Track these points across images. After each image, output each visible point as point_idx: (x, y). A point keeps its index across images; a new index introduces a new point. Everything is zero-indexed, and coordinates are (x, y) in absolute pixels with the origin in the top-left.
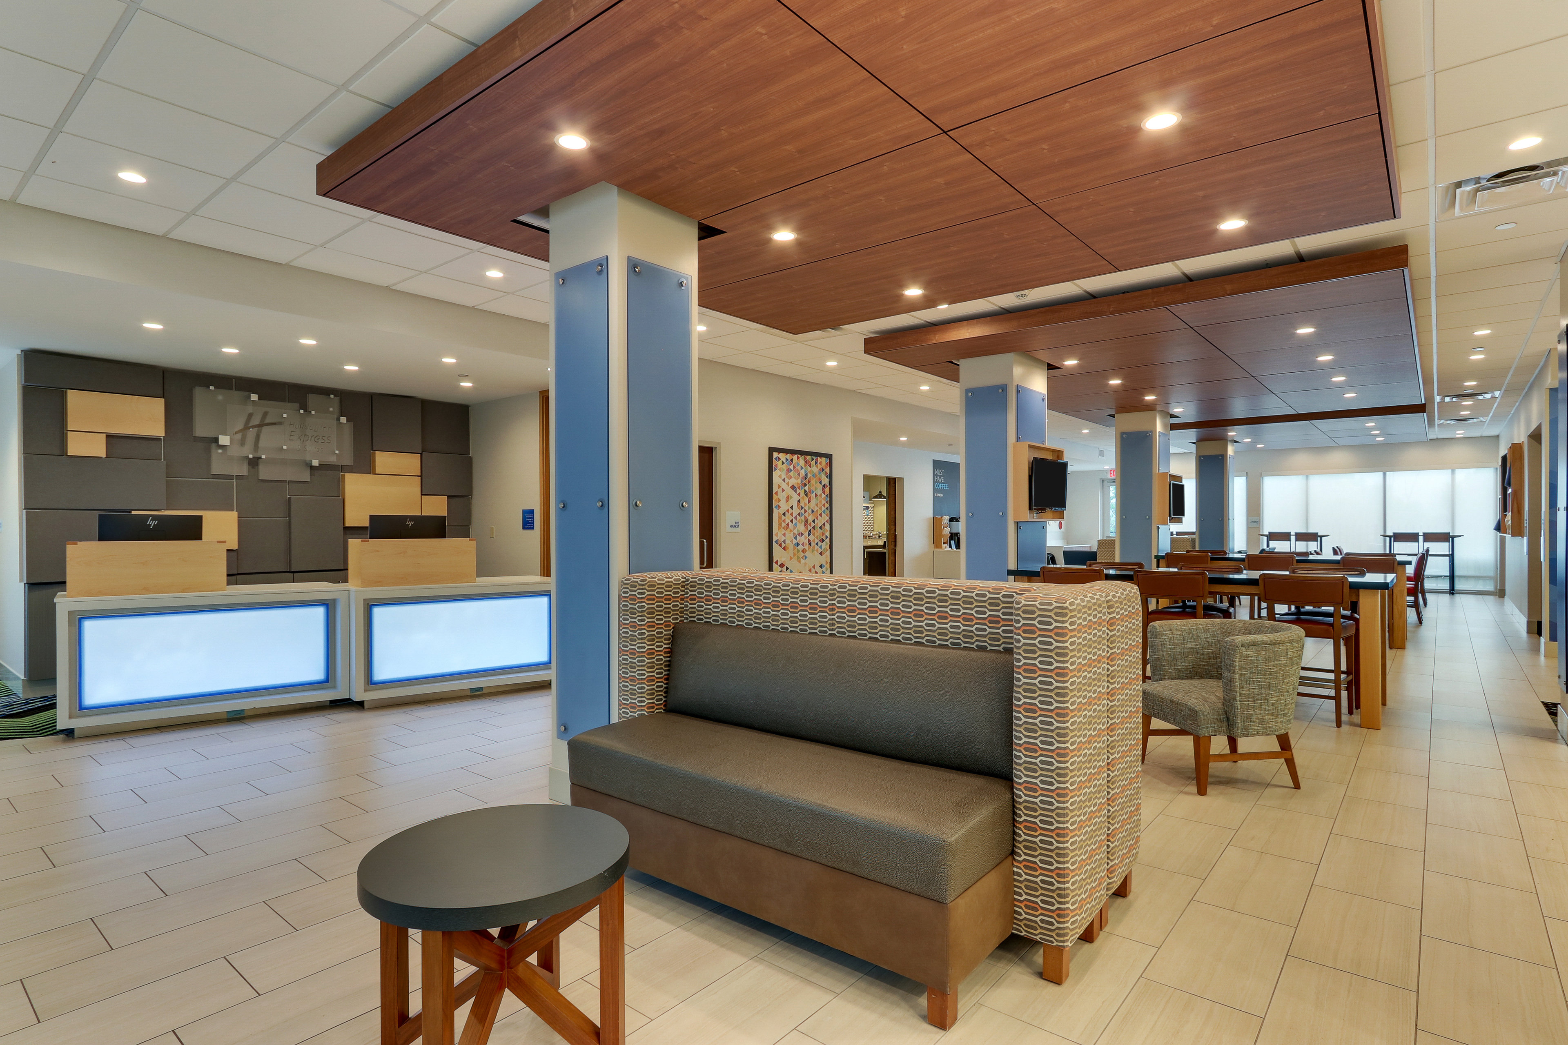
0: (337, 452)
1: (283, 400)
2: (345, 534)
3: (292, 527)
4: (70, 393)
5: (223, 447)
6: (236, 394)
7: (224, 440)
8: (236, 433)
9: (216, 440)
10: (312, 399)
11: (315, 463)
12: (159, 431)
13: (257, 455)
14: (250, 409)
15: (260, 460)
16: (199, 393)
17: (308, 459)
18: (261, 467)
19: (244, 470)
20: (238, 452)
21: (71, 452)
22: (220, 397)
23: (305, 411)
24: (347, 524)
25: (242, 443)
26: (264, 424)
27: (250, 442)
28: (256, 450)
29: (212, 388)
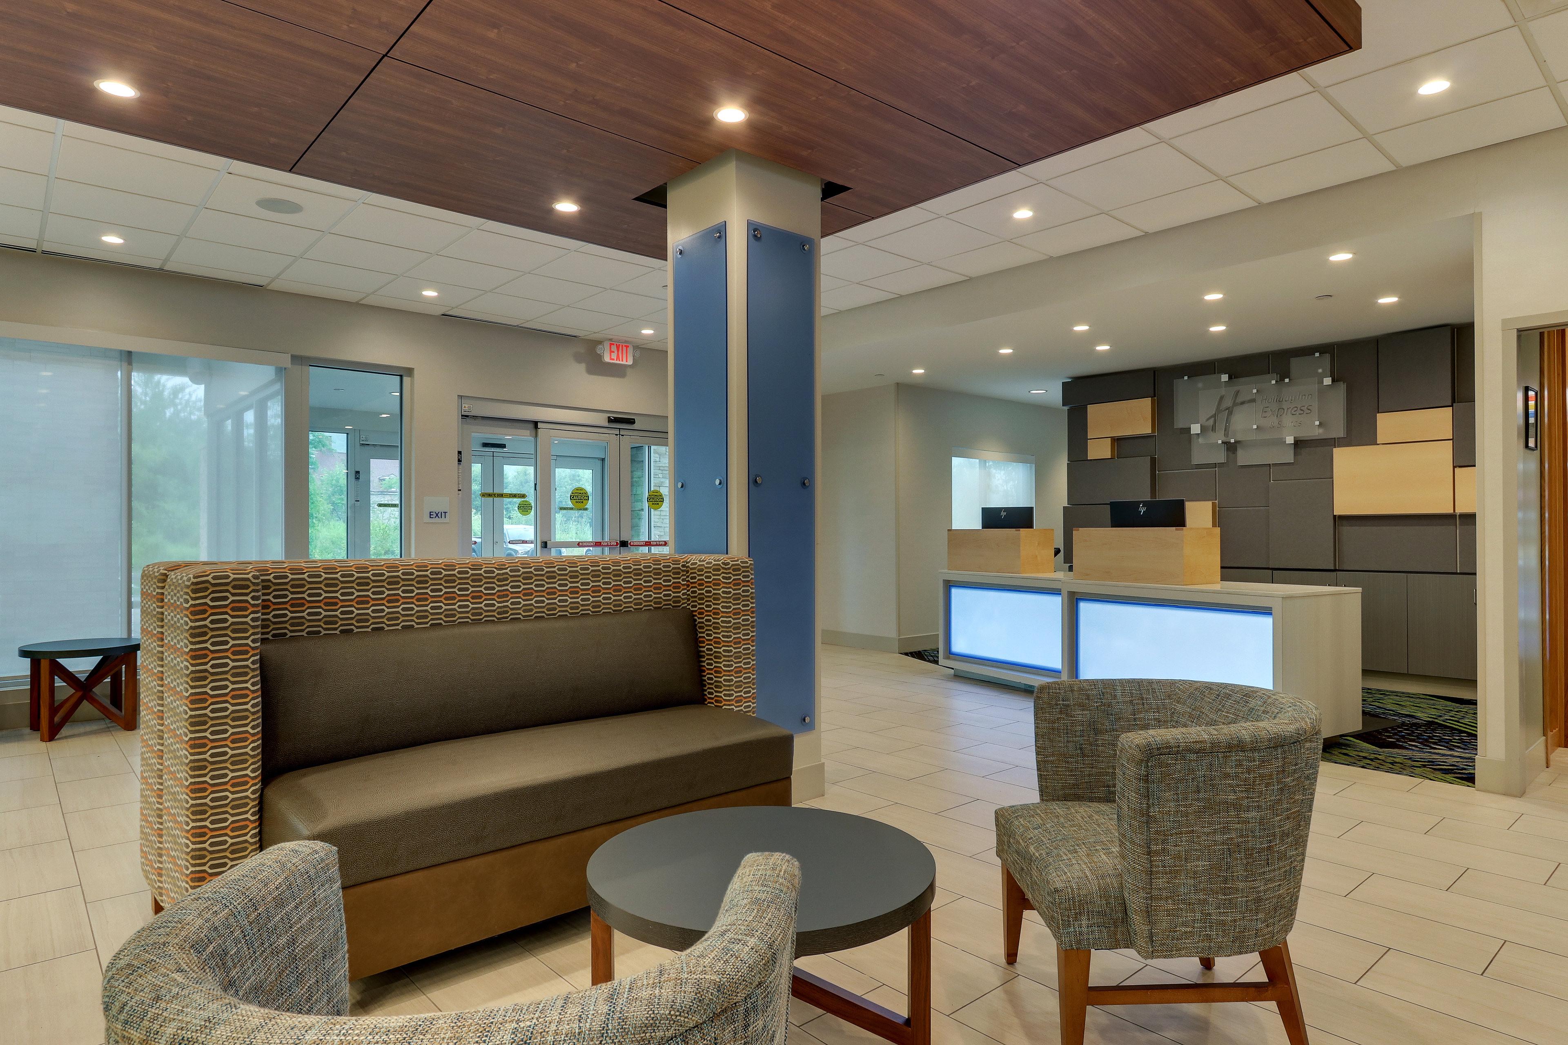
0: (1317, 423)
2: (1334, 525)
3: (1271, 517)
4: (1088, 408)
5: (1197, 435)
7: (1195, 429)
8: (1208, 419)
9: (1188, 430)
10: (1294, 362)
11: (1290, 440)
12: (1147, 428)
13: (1226, 440)
15: (1239, 446)
16: (1178, 385)
17: (1281, 437)
21: (1090, 457)
22: (1194, 387)
23: (1277, 381)
24: (1337, 513)
25: (1214, 429)
26: (1235, 404)
27: (1220, 426)
28: (1226, 434)
29: (1186, 378)
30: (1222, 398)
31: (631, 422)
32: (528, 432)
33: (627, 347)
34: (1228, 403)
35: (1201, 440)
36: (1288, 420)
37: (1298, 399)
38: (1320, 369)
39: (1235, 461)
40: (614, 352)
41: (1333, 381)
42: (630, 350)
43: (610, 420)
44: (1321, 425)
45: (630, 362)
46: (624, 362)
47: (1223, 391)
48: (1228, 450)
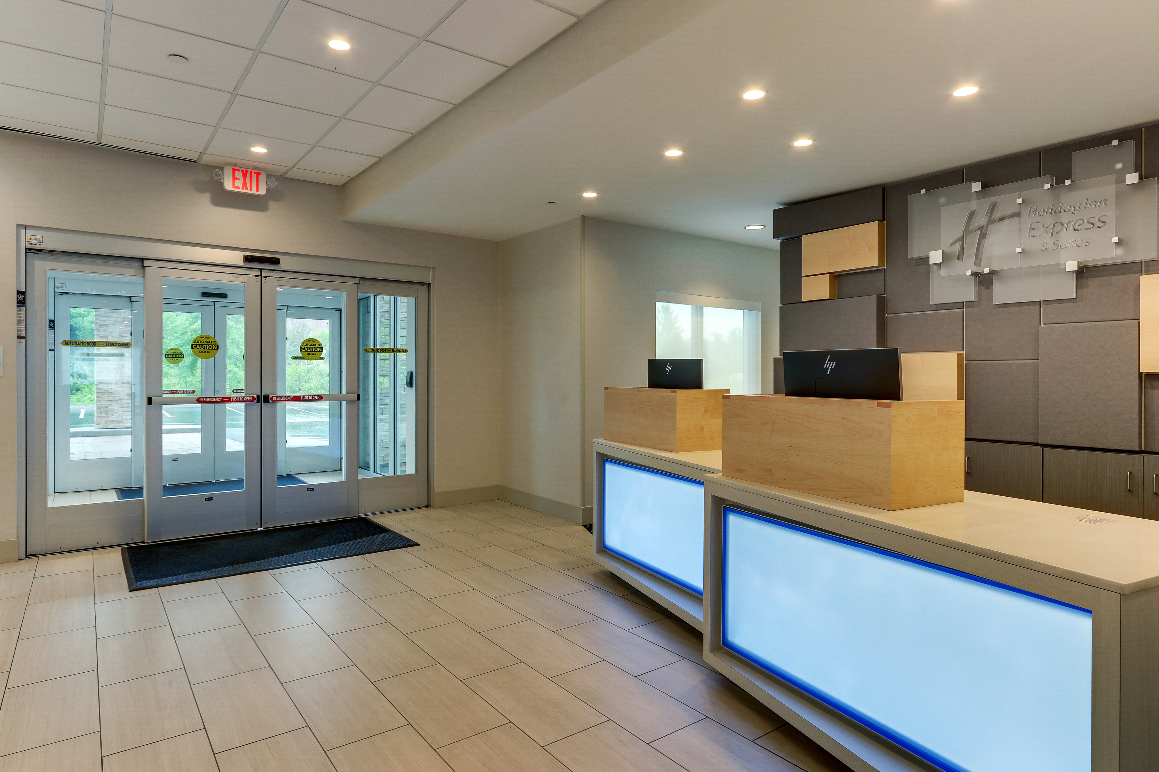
0: (1115, 239)
3: (1041, 374)
4: (805, 238)
7: (936, 257)
8: (952, 244)
9: (926, 260)
10: (1079, 160)
11: (1071, 266)
12: (872, 260)
14: (970, 205)
16: (911, 201)
18: (997, 287)
19: (971, 293)
21: (805, 297)
25: (960, 256)
26: (991, 221)
27: (970, 252)
28: (978, 263)
29: (923, 191)
30: (972, 214)
31: (276, 261)
32: (132, 271)
33: (258, 174)
34: (981, 220)
35: (943, 272)
36: (1067, 238)
37: (1085, 208)
38: (1118, 162)
39: (990, 298)
40: (238, 179)
41: (1141, 178)
42: (263, 178)
43: (247, 259)
44: (1119, 244)
45: (262, 191)
46: (254, 192)
47: (974, 205)
48: (980, 283)
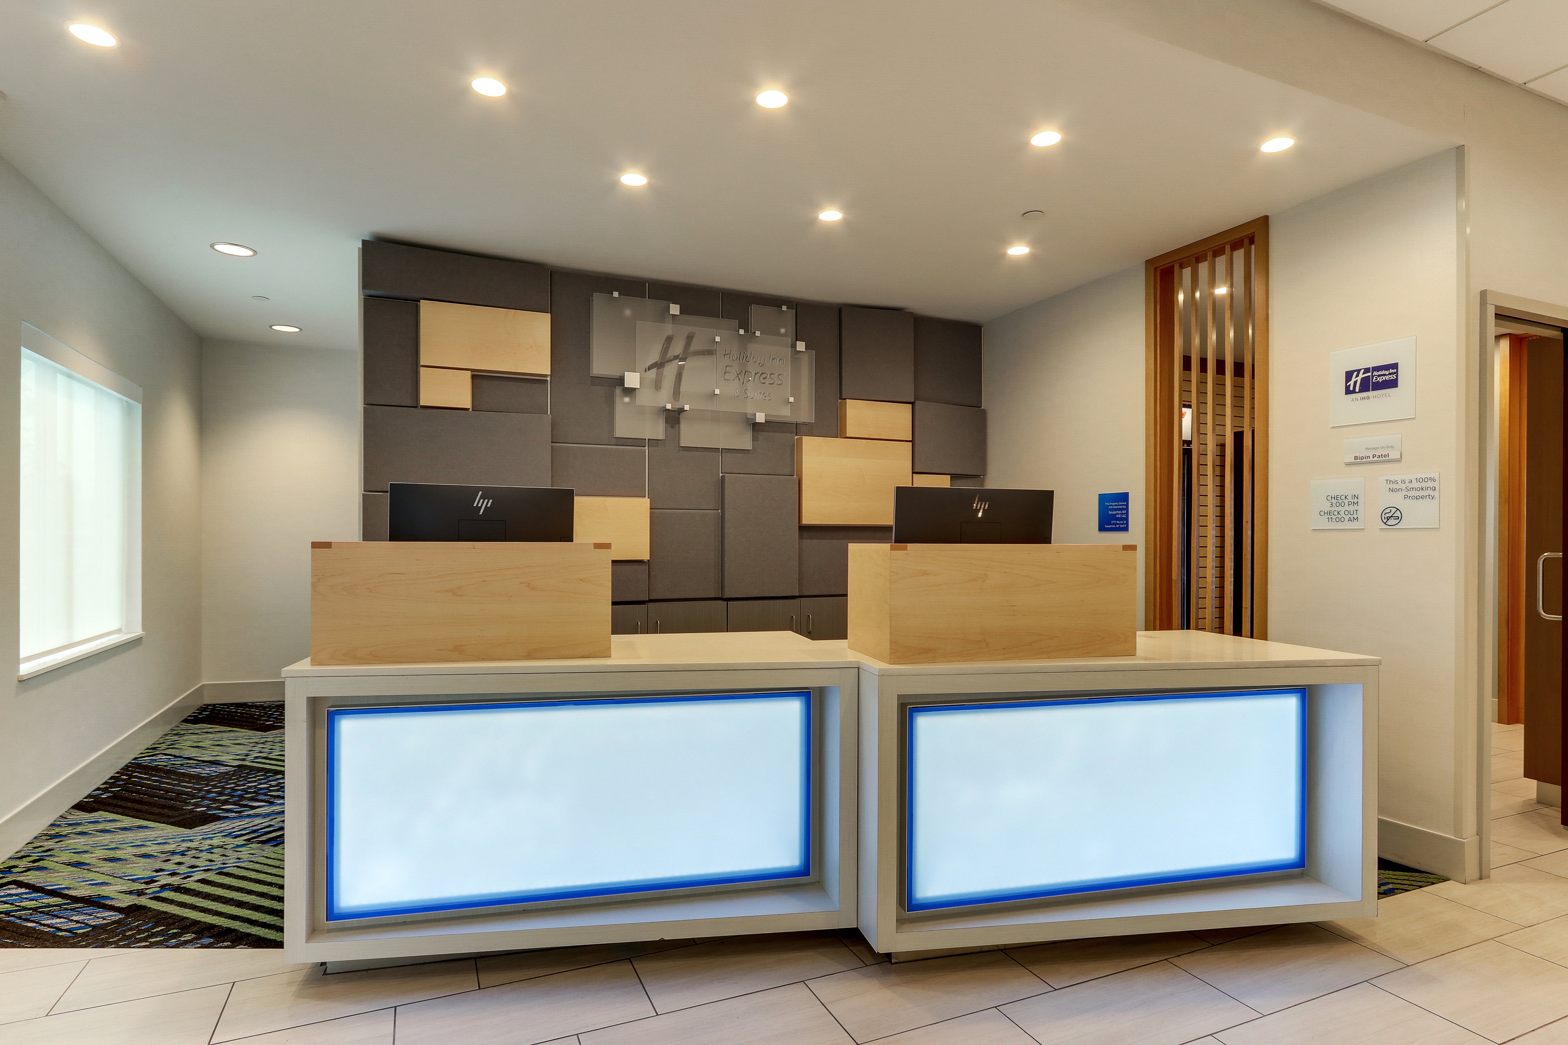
0: (792, 399)
1: (716, 316)
2: (801, 537)
3: (727, 525)
4: (424, 305)
5: (630, 391)
6: (650, 305)
7: (632, 380)
8: (650, 368)
9: (621, 380)
10: (755, 311)
11: (760, 418)
12: (541, 365)
13: (678, 406)
14: (669, 329)
15: (682, 415)
16: (598, 302)
17: (749, 411)
18: (684, 426)
19: (656, 430)
20: (650, 399)
21: (425, 399)
22: (628, 312)
23: (746, 331)
24: (805, 521)
26: (687, 353)
27: (667, 383)
29: (615, 295)
30: (669, 338)
35: (636, 399)
36: (756, 390)
37: (768, 362)
44: (795, 403)
47: (671, 329)
